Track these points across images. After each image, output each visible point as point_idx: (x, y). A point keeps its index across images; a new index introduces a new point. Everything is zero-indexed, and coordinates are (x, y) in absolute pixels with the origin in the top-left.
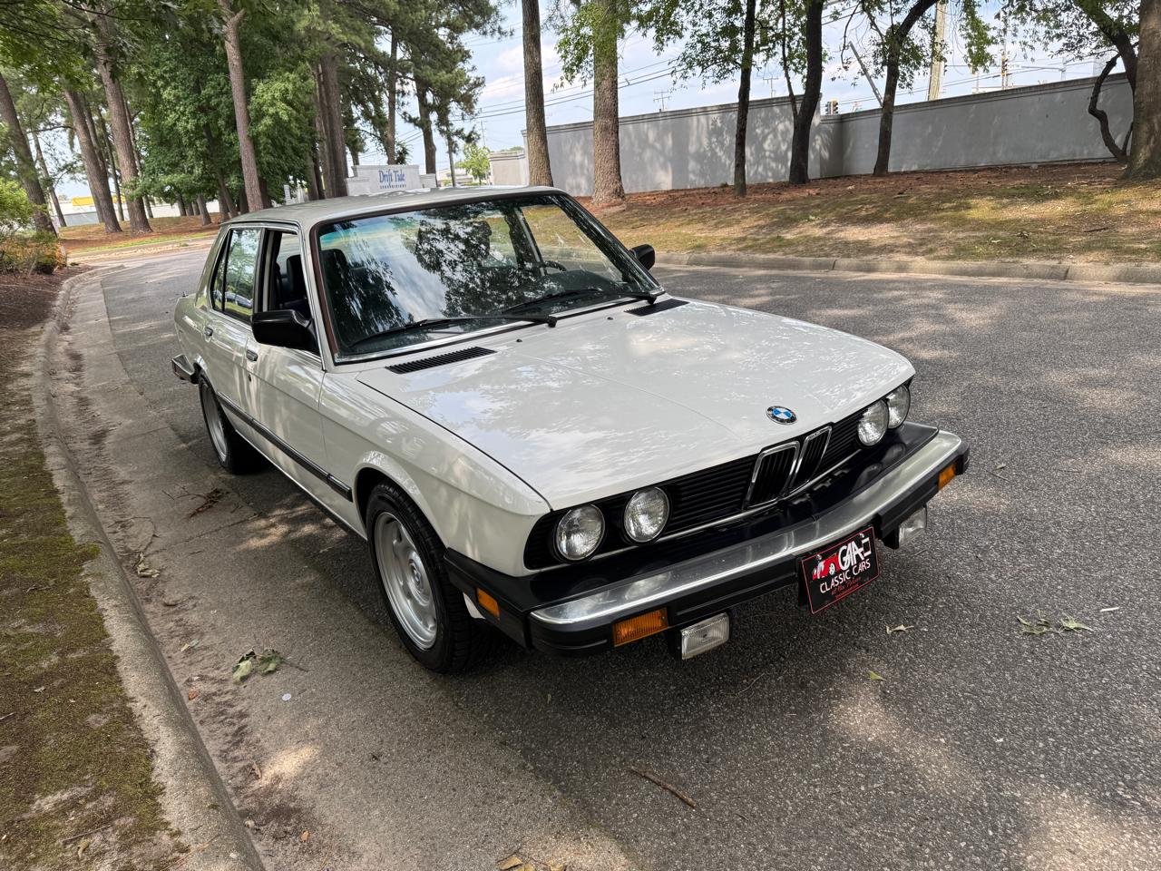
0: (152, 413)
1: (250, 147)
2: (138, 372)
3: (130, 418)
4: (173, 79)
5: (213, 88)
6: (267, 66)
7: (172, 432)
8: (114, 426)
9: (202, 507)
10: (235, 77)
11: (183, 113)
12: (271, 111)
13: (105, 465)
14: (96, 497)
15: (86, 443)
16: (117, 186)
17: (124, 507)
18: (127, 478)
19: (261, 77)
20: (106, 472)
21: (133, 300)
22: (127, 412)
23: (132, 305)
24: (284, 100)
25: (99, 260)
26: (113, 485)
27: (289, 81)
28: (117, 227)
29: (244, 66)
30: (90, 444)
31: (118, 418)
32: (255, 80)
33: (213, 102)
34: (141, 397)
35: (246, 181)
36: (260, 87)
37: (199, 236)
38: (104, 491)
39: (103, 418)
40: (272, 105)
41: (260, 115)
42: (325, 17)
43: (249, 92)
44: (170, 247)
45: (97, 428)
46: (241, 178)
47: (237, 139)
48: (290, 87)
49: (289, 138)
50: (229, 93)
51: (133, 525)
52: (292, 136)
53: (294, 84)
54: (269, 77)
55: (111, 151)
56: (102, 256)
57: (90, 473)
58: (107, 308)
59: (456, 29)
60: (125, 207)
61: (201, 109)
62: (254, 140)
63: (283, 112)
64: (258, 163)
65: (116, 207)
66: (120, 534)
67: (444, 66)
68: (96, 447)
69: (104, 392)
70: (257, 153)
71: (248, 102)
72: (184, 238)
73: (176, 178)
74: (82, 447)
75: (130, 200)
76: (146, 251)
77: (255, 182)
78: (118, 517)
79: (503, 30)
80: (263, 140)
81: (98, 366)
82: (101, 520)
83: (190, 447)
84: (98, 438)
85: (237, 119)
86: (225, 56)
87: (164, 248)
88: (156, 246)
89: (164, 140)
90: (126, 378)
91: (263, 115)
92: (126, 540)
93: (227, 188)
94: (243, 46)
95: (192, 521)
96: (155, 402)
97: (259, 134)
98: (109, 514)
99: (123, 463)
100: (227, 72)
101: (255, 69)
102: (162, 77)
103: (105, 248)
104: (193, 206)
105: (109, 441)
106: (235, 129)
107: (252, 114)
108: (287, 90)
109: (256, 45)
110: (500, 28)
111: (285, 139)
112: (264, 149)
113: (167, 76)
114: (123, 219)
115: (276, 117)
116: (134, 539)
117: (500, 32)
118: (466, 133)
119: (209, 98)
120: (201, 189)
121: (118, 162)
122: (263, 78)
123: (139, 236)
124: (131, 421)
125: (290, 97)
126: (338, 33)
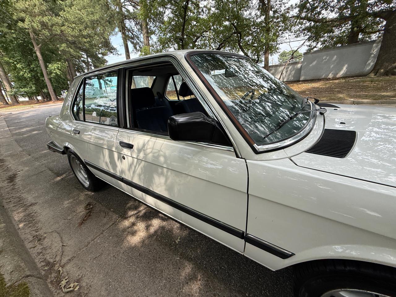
0: (37, 164)
1: (49, 81)
2: (25, 146)
3: (27, 167)
4: (20, 62)
5: (34, 65)
6: (51, 60)
7: (50, 172)
8: (19, 171)
9: (86, 217)
10: (41, 62)
11: (26, 72)
12: (54, 72)
13: (18, 195)
14: (17, 219)
15: (6, 182)
16: (5, 93)
17: (36, 223)
18: (33, 201)
19: (50, 63)
20: (20, 199)
21: (17, 122)
22: (25, 164)
23: (17, 124)
24: (58, 69)
25: (2, 112)
26: (26, 207)
27: (59, 64)
28: (7, 103)
29: (44, 59)
30: (8, 183)
31: (20, 168)
32: (48, 64)
33: (35, 69)
34: (30, 157)
35: (49, 90)
36: (50, 66)
37: (36, 105)
38: (21, 212)
39: (12, 168)
40: (55, 70)
41: (51, 73)
42: (68, 47)
43: (46, 67)
44: (27, 108)
45: (10, 173)
46: (48, 90)
47: (45, 79)
48: (59, 66)
49: (61, 79)
50: (40, 66)
51: (45, 238)
52: (62, 79)
53: (61, 65)
54: (52, 63)
55: (1, 83)
56: (3, 111)
57: (10, 202)
58: (7, 125)
59: (104, 54)
60: (9, 98)
61: (31, 71)
62: (50, 79)
63: (58, 72)
64: (52, 86)
65: (6, 98)
66: (39, 248)
67: (102, 64)
68: (12, 184)
69: (12, 156)
70: (52, 83)
71: (46, 69)
72: (32, 106)
73: (26, 89)
74: (3, 185)
75: (11, 95)
76: (19, 109)
77: (52, 90)
78: (34, 232)
79: (119, 54)
80: (53, 80)
81: (6, 145)
82: (23, 237)
83: (62, 179)
84: (12, 179)
85: (44, 73)
86: (37, 57)
87: (25, 108)
88: (22, 108)
89: (20, 79)
90: (21, 149)
91: (52, 73)
92: (44, 252)
93: (44, 93)
94: (42, 54)
95: (83, 227)
96: (37, 158)
97: (51, 78)
98: (27, 231)
99: (29, 191)
100: (39, 61)
101: (47, 60)
102: (16, 61)
103: (4, 109)
104: (32, 98)
105: (18, 180)
106: (43, 77)
107: (48, 72)
108: (59, 67)
109: (47, 54)
110: (118, 53)
111: (59, 80)
112: (54, 82)
113: (18, 61)
114: (9, 101)
115: (56, 73)
116: (50, 251)
117: (118, 54)
118: (109, 80)
119: (34, 68)
120: (35, 93)
121: (4, 86)
122: (51, 63)
123: (15, 105)
124: (27, 168)
125: (60, 68)
126: (73, 52)
